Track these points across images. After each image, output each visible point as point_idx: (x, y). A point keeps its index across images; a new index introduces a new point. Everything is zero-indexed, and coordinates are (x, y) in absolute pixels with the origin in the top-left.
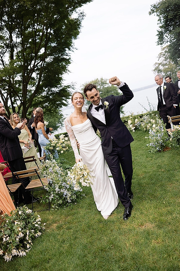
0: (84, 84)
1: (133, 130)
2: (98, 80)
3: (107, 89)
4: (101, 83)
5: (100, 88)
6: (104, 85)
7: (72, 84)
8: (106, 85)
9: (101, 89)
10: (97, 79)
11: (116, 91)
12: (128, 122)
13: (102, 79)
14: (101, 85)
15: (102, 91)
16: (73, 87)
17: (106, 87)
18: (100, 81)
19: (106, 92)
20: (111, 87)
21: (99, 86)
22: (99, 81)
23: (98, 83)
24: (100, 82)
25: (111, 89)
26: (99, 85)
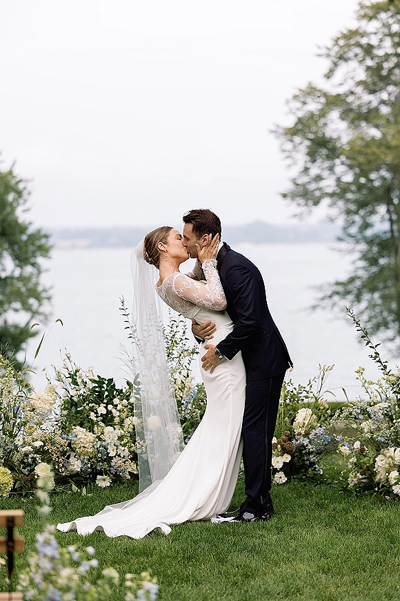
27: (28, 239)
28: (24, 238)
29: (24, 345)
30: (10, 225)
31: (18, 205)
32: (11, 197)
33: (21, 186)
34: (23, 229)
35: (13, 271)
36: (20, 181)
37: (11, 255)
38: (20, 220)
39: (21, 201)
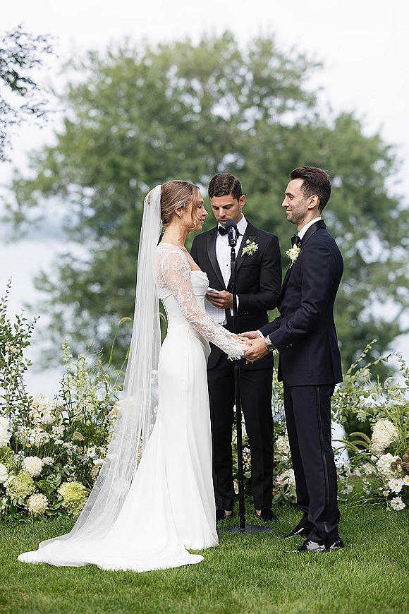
0: (102, 56)
1: (392, 495)
2: (231, 47)
3: (292, 138)
4: (250, 77)
5: (238, 119)
6: (277, 102)
7: (11, 44)
8: (290, 103)
9: (244, 127)
10: (228, 38)
11: (369, 174)
12: (369, 433)
13: (266, 48)
14: (250, 96)
15: (242, 151)
16: (17, 68)
17: (288, 119)
18: (246, 59)
19: (273, 168)
20: (327, 134)
21: (229, 97)
22: (237, 55)
23: (227, 71)
24: (243, 71)
25: (324, 152)
26: (235, 90)
27: (399, 218)
28: (394, 214)
29: (392, 345)
30: (376, 199)
31: (389, 174)
32: (379, 165)
33: (390, 154)
34: (393, 204)
35: (380, 255)
36: (389, 147)
37: (378, 235)
38: (390, 194)
39: (392, 171)
